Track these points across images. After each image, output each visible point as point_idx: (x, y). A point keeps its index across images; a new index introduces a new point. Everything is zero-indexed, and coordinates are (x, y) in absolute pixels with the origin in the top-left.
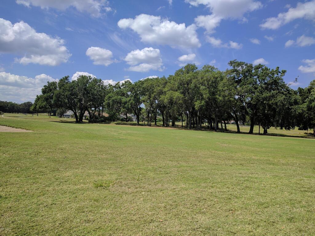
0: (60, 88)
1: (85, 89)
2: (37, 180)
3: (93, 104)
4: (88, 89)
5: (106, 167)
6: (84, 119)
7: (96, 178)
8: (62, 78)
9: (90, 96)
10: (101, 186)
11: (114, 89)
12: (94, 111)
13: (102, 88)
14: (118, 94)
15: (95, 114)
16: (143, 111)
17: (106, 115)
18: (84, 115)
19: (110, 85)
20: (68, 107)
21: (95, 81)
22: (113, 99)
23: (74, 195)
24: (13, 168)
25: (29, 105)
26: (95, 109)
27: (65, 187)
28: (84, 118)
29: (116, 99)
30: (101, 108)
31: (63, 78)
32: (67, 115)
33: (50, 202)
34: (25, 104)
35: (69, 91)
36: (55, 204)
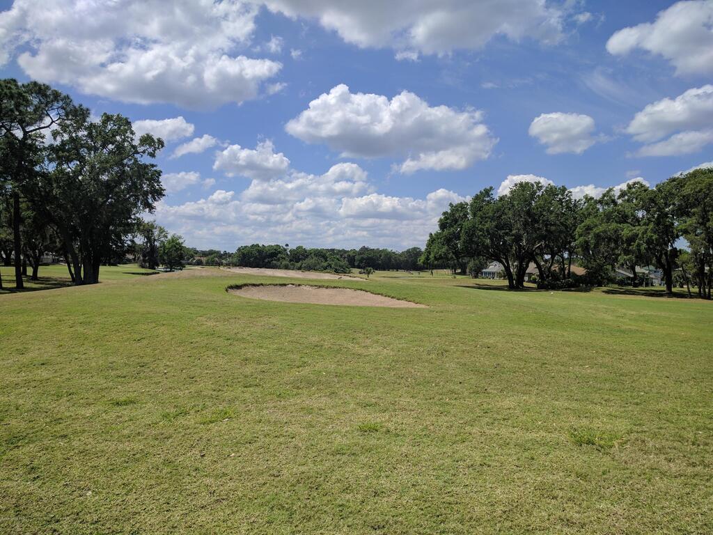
0: (474, 215)
1: (528, 213)
2: (447, 408)
3: (547, 246)
4: (535, 211)
5: (596, 397)
6: (527, 282)
7: (574, 421)
8: (479, 194)
9: (539, 228)
10: (590, 442)
11: (599, 206)
12: (551, 261)
13: (568, 207)
14: (608, 217)
15: (553, 268)
16: (684, 257)
17: (579, 270)
18: (527, 272)
19: (588, 199)
20: (492, 255)
21: (552, 192)
22: (597, 231)
23: (526, 453)
24: (402, 378)
25: (415, 253)
26: (553, 258)
27: (504, 432)
28: (526, 278)
29: (605, 232)
30: (566, 255)
31: (480, 192)
32: (489, 273)
33: (478, 460)
34: (408, 251)
35: (492, 219)
36: (489, 466)
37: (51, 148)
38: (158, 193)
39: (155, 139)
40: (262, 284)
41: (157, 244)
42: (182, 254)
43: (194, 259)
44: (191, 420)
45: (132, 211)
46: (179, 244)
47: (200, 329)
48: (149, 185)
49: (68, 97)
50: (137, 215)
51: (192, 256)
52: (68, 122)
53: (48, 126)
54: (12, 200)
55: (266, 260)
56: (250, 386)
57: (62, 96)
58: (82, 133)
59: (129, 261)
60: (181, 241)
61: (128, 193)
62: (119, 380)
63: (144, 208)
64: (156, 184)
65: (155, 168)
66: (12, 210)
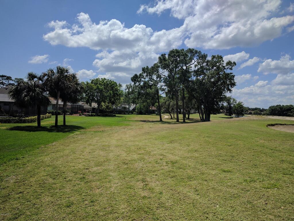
37: (195, 71)
38: (233, 84)
39: (232, 62)
40: (285, 124)
41: (232, 105)
42: (243, 110)
43: (248, 112)
44: (257, 185)
45: (223, 92)
46: (241, 105)
47: (257, 143)
48: (229, 82)
49: (200, 52)
50: (225, 94)
51: (247, 111)
52: (200, 61)
53: (194, 64)
54: (182, 91)
55: (285, 113)
56: (287, 174)
57: (198, 51)
58: (205, 64)
59: (221, 113)
60: (242, 104)
61: (221, 85)
62: (224, 161)
63: (228, 91)
64: (232, 81)
65: (232, 74)
66: (182, 95)
